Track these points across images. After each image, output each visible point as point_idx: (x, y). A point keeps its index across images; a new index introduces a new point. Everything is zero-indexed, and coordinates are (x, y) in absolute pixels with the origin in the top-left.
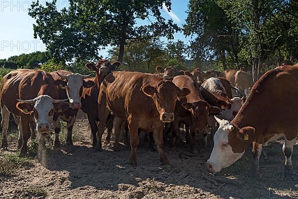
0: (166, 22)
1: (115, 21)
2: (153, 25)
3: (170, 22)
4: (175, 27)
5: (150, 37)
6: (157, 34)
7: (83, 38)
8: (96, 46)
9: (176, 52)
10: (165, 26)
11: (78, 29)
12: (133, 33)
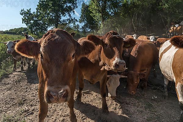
0: (73, 18)
1: (54, 18)
2: (68, 19)
3: (74, 18)
4: (76, 20)
5: (67, 24)
6: (70, 22)
7: (42, 24)
8: (47, 27)
9: (77, 29)
10: (72, 20)
11: (40, 20)
12: (61, 22)
